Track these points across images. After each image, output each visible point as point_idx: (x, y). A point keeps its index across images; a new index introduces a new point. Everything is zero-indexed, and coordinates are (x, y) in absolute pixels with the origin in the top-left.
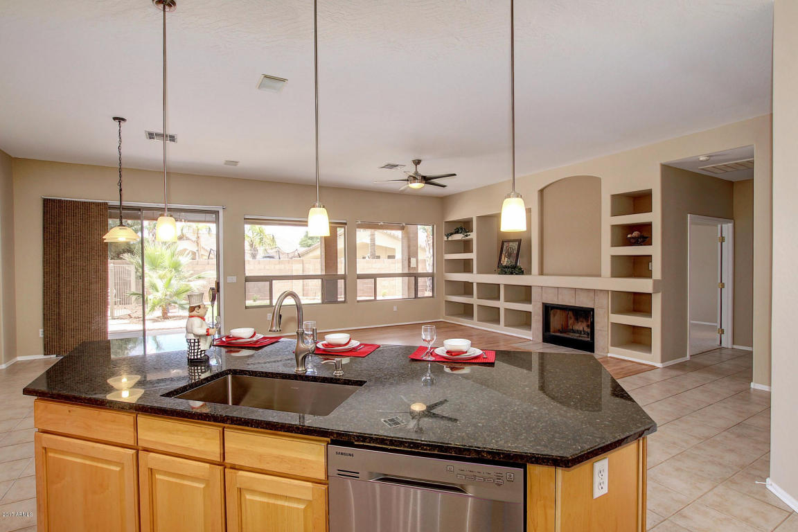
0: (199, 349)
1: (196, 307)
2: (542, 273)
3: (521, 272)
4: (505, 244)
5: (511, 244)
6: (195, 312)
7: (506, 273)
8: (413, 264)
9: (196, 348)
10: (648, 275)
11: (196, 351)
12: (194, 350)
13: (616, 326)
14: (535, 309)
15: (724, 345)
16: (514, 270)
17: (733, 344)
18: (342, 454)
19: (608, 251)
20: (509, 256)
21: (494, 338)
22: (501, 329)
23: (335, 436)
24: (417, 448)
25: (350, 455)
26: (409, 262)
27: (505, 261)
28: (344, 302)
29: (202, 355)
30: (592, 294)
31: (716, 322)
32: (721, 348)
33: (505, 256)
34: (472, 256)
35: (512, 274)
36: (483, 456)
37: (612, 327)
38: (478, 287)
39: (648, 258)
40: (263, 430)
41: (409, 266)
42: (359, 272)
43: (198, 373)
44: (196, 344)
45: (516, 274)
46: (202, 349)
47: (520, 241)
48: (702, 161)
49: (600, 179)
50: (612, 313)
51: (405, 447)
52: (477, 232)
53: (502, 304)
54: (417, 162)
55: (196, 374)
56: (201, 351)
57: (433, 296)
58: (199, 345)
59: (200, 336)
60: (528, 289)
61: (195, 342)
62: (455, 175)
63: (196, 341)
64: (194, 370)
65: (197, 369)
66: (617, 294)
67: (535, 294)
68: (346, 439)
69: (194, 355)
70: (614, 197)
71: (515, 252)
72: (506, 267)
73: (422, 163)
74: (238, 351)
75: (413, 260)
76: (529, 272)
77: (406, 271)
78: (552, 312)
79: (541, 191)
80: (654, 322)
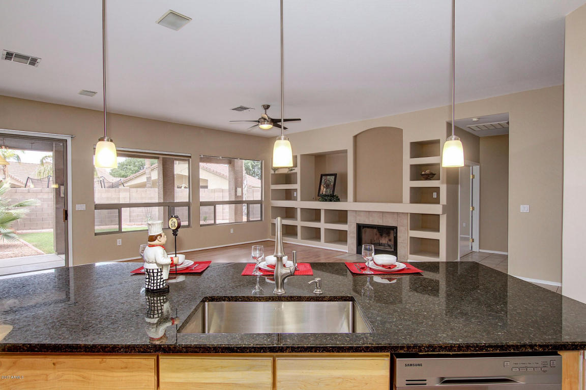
0: (161, 278)
1: (158, 235)
2: (355, 200)
3: (338, 200)
4: (323, 177)
5: (328, 177)
6: (157, 241)
7: (326, 201)
8: (239, 194)
9: (159, 277)
10: (437, 201)
11: (159, 281)
12: (157, 279)
13: (413, 239)
14: (350, 228)
15: (474, 250)
16: (332, 198)
17: (480, 249)
18: (411, 365)
19: (408, 184)
20: (327, 186)
21: (317, 252)
22: (322, 245)
23: (406, 349)
24: (482, 350)
25: (419, 365)
26: (236, 191)
27: (324, 190)
28: (189, 226)
29: (164, 285)
30: (395, 216)
31: (469, 235)
32: (473, 252)
33: (324, 187)
34: (297, 186)
35: (331, 201)
36: (536, 349)
37: (410, 240)
38: (301, 212)
39: (437, 189)
40: (328, 354)
41: (236, 194)
42: (202, 200)
43: (161, 303)
44: (159, 274)
45: (335, 201)
46: (164, 279)
47: (335, 175)
48: (474, 121)
49: (402, 130)
50: (410, 230)
51: (471, 350)
52: (301, 167)
53: (323, 225)
54: (267, 107)
55: (159, 305)
56: (164, 280)
57: (261, 220)
58: (161, 275)
59: (162, 265)
60: (344, 213)
61: (158, 272)
62: (300, 120)
63: (159, 270)
64: (157, 300)
65: (160, 300)
66: (414, 216)
67: (350, 218)
68: (414, 351)
69: (157, 286)
70: (412, 144)
71: (332, 184)
72: (326, 195)
73: (270, 107)
74: (175, 278)
75: (239, 190)
76: (346, 199)
77: (233, 199)
78: (363, 230)
79: (355, 137)
80: (441, 236)
